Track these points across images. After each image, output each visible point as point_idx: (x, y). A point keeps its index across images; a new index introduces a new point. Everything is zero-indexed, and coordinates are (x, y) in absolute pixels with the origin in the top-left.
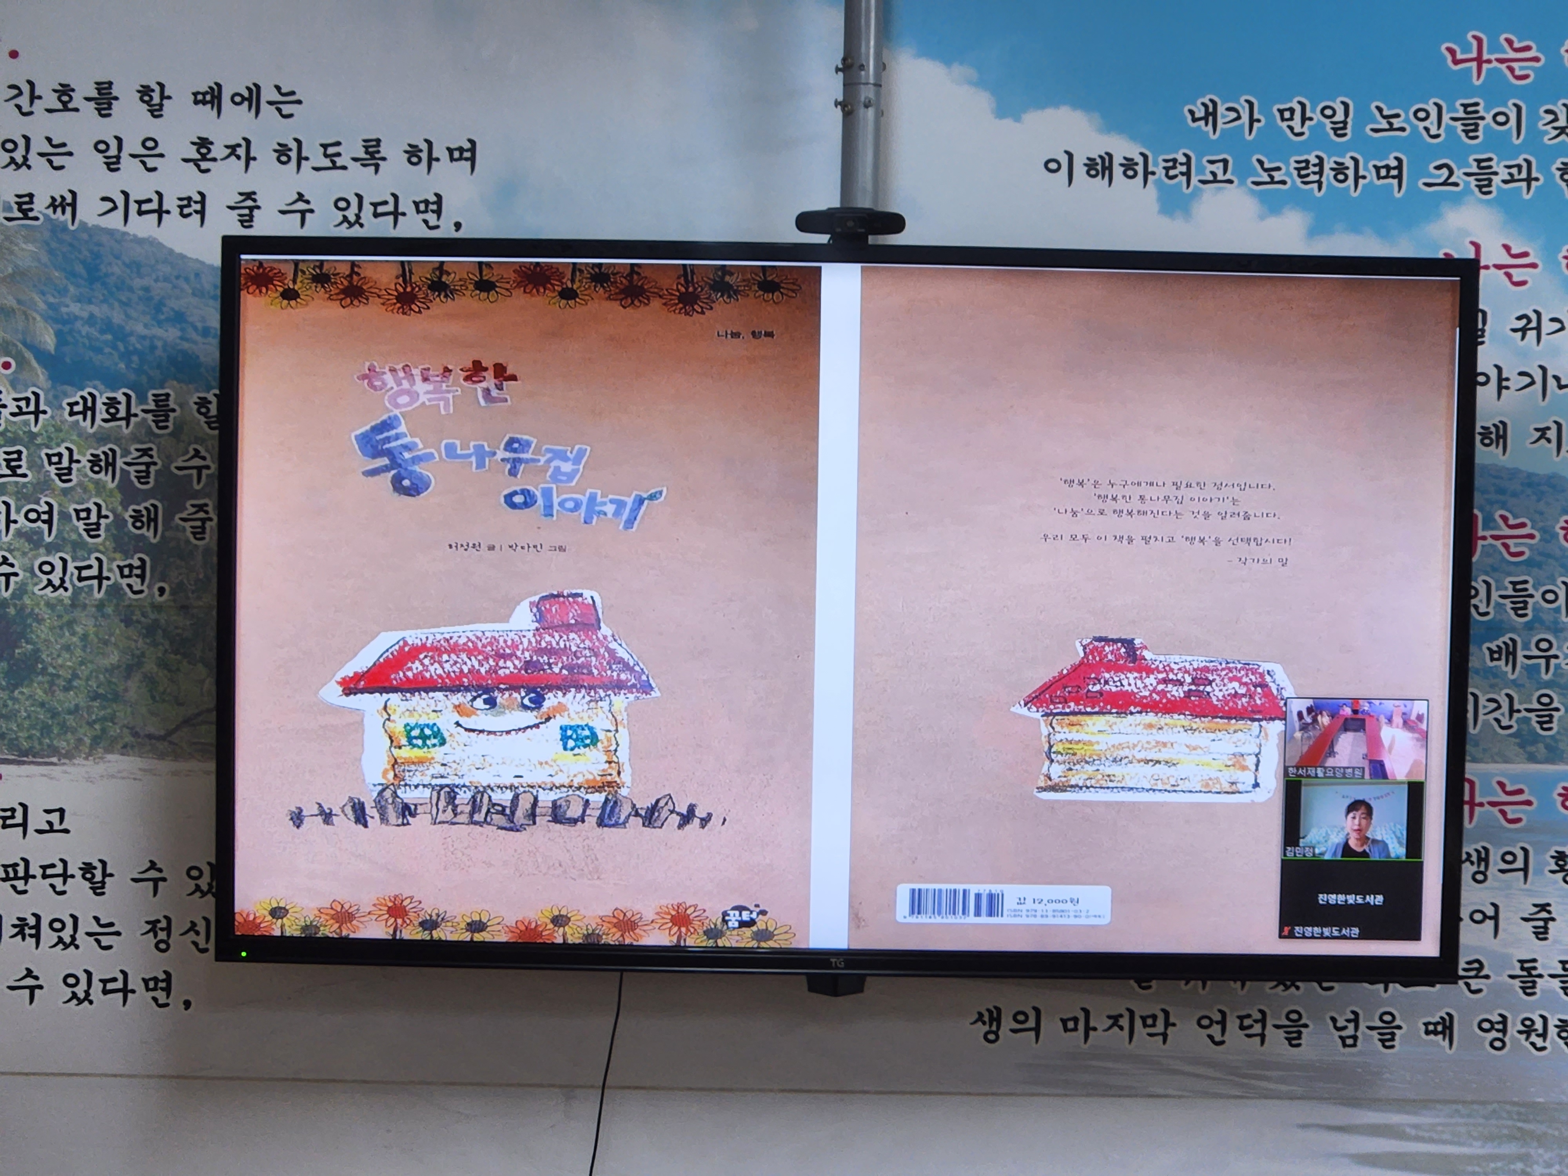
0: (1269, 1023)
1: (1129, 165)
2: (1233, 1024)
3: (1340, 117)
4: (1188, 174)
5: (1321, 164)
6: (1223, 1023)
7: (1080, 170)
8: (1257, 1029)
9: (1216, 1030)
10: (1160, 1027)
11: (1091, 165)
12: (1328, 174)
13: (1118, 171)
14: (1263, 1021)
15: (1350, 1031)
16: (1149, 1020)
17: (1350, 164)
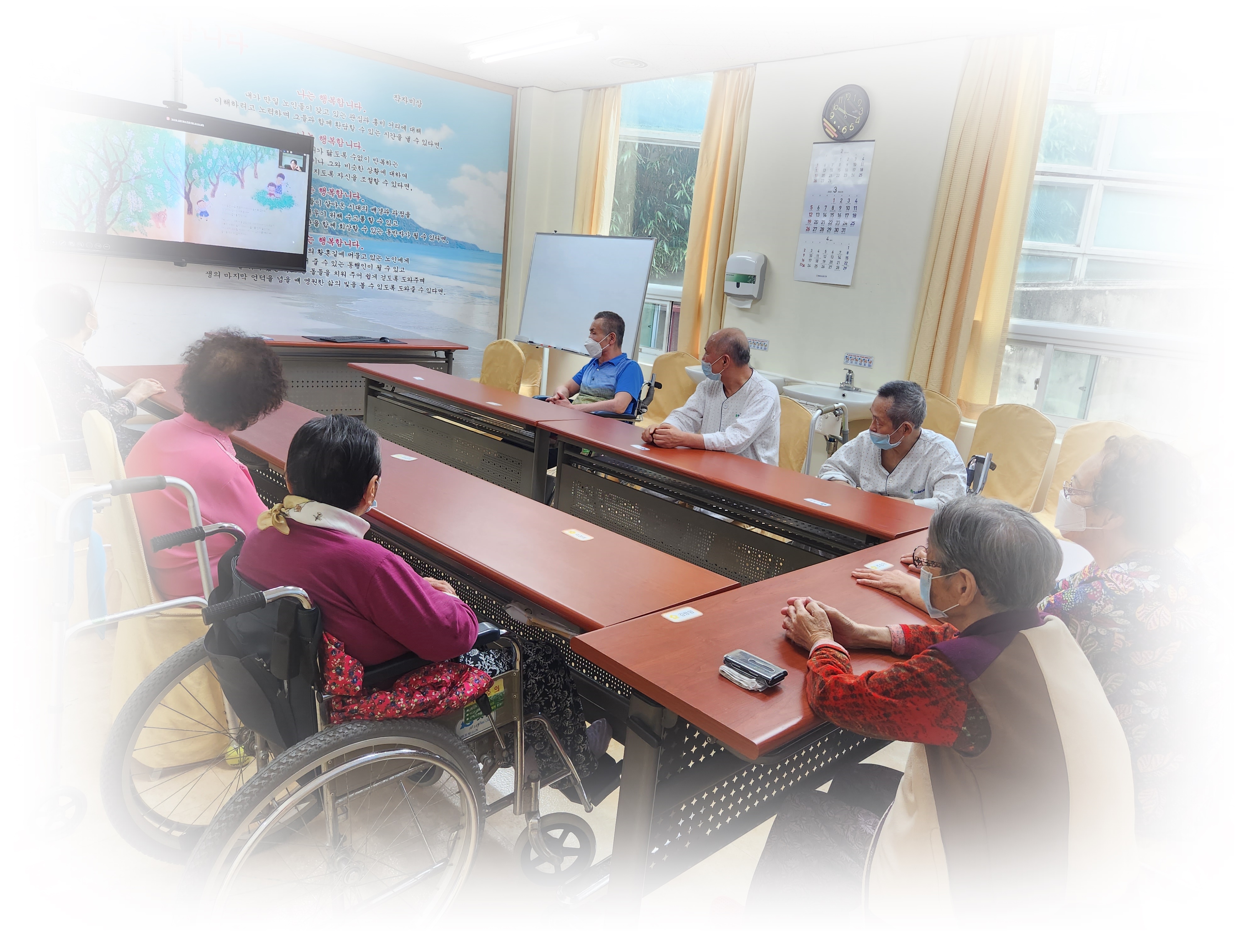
0: (266, 277)
1: (233, 103)
2: (258, 277)
3: (276, 101)
4: (245, 107)
5: (273, 110)
6: (257, 277)
7: (223, 102)
8: (263, 278)
9: (255, 278)
10: (244, 277)
11: (225, 102)
12: (274, 113)
13: (231, 103)
14: (264, 277)
15: (281, 280)
16: (242, 275)
17: (279, 111)
